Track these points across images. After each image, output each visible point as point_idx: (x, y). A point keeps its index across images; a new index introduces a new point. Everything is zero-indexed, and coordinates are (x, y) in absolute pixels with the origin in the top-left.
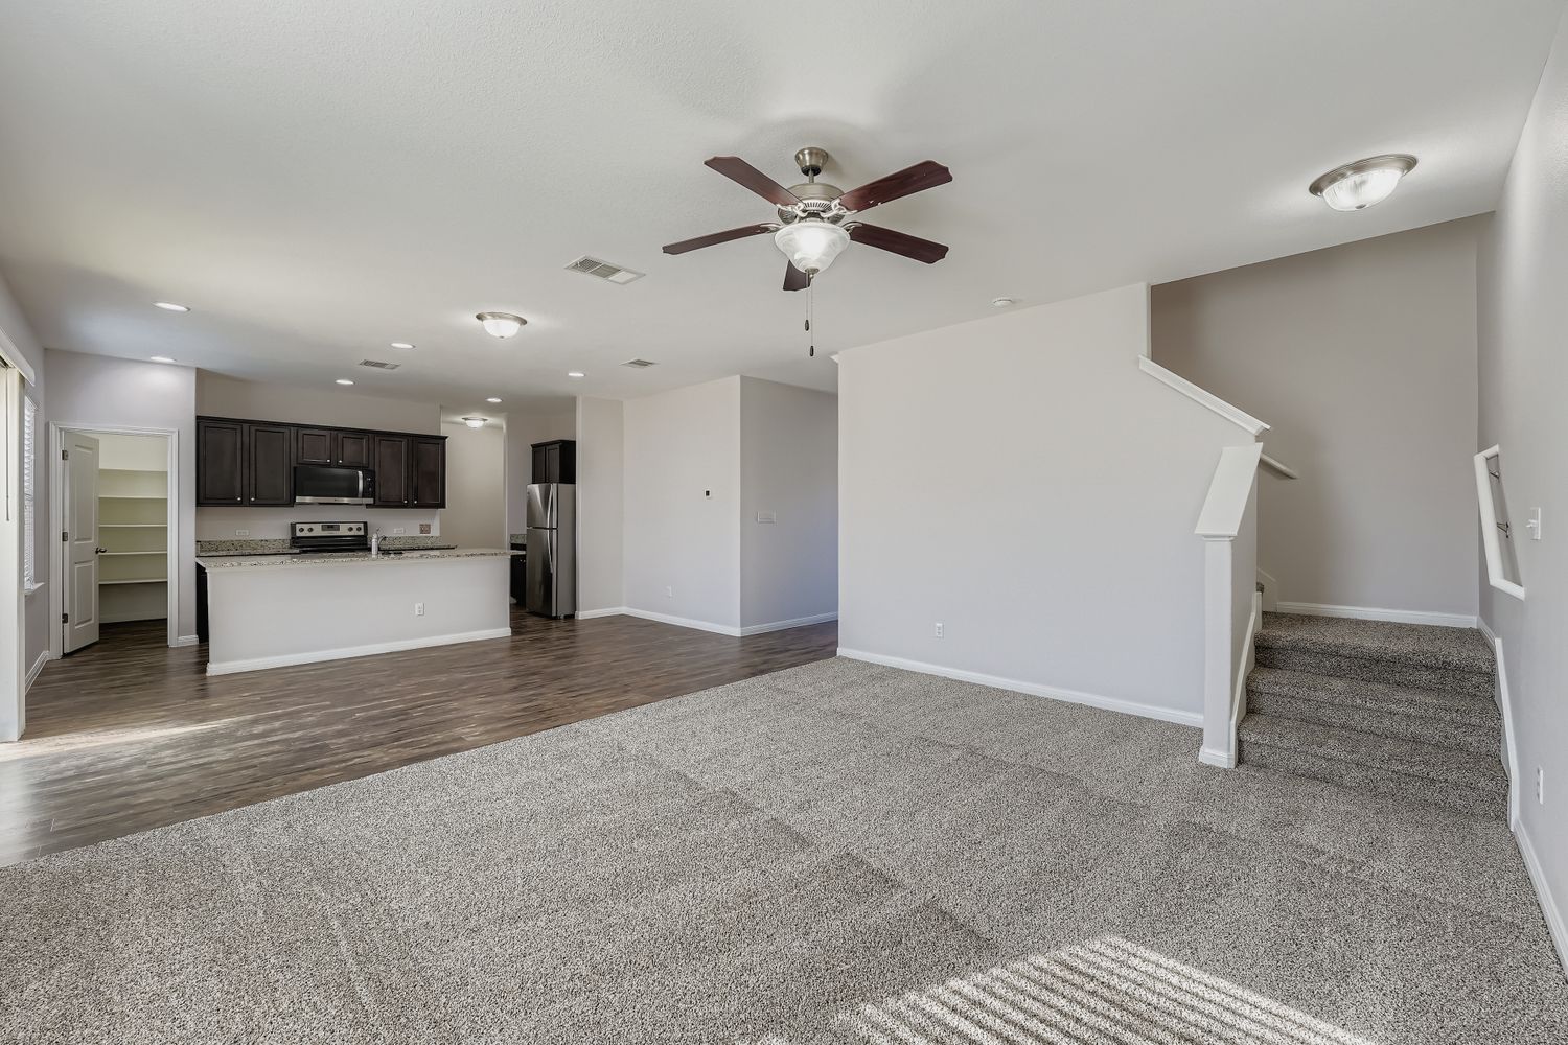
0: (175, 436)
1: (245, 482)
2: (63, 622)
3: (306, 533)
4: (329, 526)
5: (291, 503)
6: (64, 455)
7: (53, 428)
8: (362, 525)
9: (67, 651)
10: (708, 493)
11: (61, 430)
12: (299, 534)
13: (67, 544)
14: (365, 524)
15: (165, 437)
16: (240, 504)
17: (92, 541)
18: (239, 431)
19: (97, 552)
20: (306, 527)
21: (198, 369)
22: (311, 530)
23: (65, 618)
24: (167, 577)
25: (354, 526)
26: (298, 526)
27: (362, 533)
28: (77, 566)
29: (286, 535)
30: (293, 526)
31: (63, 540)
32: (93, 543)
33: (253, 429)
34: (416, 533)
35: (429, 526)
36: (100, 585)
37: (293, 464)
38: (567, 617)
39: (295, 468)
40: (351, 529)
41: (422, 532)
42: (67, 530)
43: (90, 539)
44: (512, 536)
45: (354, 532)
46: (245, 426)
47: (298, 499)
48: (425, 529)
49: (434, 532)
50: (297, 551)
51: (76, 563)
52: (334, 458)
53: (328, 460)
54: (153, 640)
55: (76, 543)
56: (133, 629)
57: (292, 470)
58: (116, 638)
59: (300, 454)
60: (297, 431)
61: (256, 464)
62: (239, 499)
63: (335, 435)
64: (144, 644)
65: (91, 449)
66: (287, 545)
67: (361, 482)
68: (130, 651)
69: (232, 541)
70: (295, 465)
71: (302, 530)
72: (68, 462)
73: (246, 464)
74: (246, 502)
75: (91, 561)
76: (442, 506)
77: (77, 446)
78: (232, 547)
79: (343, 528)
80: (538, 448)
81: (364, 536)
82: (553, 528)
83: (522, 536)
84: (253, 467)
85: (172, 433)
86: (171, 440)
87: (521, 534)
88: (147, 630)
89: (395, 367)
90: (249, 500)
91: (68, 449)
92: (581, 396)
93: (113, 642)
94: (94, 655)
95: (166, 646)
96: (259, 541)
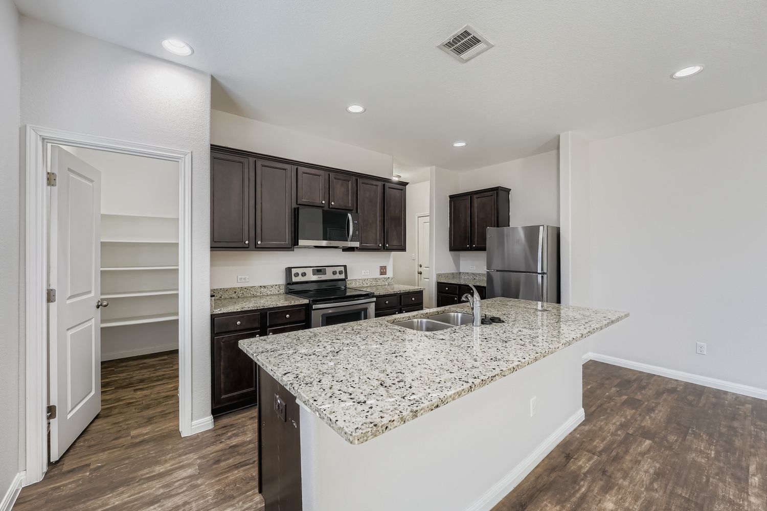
0: (188, 158)
2: (49, 418)
3: (300, 279)
5: (292, 246)
6: (51, 179)
7: (32, 136)
8: (342, 269)
12: (294, 279)
13: (54, 305)
14: (345, 267)
15: (176, 160)
16: (246, 248)
17: (92, 294)
19: (98, 307)
20: (300, 271)
21: (212, 77)
22: (304, 274)
23: (51, 411)
24: (177, 314)
25: (338, 269)
26: (294, 271)
27: (343, 276)
28: (70, 333)
29: (281, 280)
30: (289, 270)
31: (48, 301)
32: (95, 295)
34: (377, 275)
35: (385, 267)
36: (102, 329)
37: (294, 206)
40: (334, 273)
41: (382, 273)
42: (55, 286)
43: (90, 292)
44: (439, 275)
45: (337, 277)
46: (252, 160)
47: (302, 242)
48: (383, 270)
49: (390, 274)
50: (306, 301)
51: (68, 330)
52: (327, 199)
53: (323, 202)
54: (159, 410)
55: (68, 302)
56: (137, 375)
57: (293, 211)
58: (119, 400)
59: (299, 194)
60: (297, 169)
61: (261, 203)
62: (247, 242)
63: (327, 176)
64: (150, 420)
65: (92, 181)
66: (282, 291)
67: (351, 224)
68: (133, 451)
69: (234, 288)
70: (296, 206)
71: (297, 275)
72: (55, 189)
73: (252, 202)
74: (252, 246)
75: (91, 319)
76: (403, 249)
77: (69, 170)
78: (234, 295)
79: (329, 271)
80: (454, 199)
81: (344, 280)
82: (544, 273)
83: (447, 275)
84: (259, 206)
85: (186, 155)
86: (183, 164)
87: (445, 274)
88: (150, 380)
89: (486, 50)
90: (256, 243)
91: (56, 172)
92: (570, 132)
93: (116, 411)
94: (88, 465)
95: (176, 433)
96: (259, 286)
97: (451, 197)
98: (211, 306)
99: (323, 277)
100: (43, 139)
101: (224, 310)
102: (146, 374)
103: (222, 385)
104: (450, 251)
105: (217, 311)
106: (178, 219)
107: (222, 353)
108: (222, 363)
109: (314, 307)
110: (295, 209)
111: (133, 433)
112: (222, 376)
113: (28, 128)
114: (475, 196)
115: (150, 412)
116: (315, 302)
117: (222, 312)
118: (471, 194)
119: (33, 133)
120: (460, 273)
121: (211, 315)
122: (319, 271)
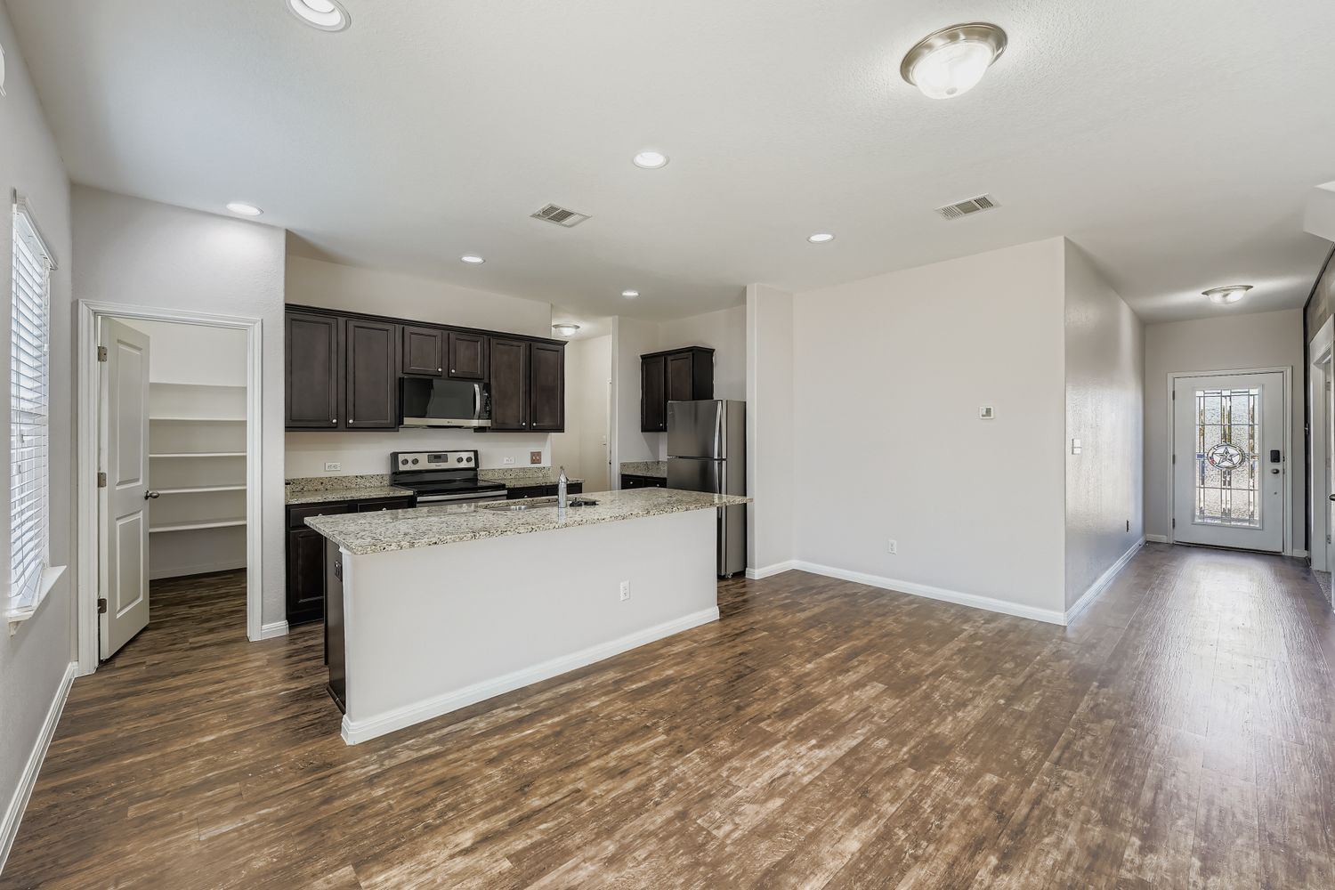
0: (258, 327)
1: (342, 396)
2: (99, 611)
3: (410, 467)
4: (436, 457)
5: (396, 425)
6: (102, 354)
7: (84, 312)
8: (473, 455)
9: (105, 656)
10: (988, 411)
11: (96, 313)
12: (402, 468)
13: (104, 490)
14: (476, 452)
15: (244, 329)
16: (334, 428)
17: (140, 483)
18: (334, 325)
19: (147, 498)
20: (410, 457)
21: (287, 231)
22: (415, 462)
23: (102, 604)
25: (465, 456)
26: (401, 457)
27: (472, 465)
28: (119, 523)
29: (383, 469)
30: (395, 456)
31: (99, 486)
32: (141, 485)
33: (351, 324)
34: (527, 464)
35: (539, 454)
37: (399, 374)
38: (735, 575)
39: (402, 380)
40: (460, 460)
41: (534, 462)
42: (105, 470)
43: (137, 480)
44: (623, 465)
45: (464, 465)
46: (341, 320)
47: (407, 421)
48: (536, 458)
49: (546, 462)
50: (410, 493)
51: (118, 519)
52: (445, 367)
53: (440, 370)
54: (223, 622)
55: (118, 488)
56: (191, 594)
57: (397, 381)
58: (171, 615)
59: (407, 360)
60: (403, 328)
61: (354, 373)
62: (334, 421)
63: (447, 336)
64: (211, 630)
65: (140, 349)
66: (386, 482)
67: (478, 398)
68: (194, 653)
69: (321, 478)
70: (401, 375)
71: (405, 462)
72: (106, 365)
73: (342, 373)
74: (342, 425)
75: (139, 512)
76: (560, 429)
77: (119, 341)
78: (320, 487)
79: (452, 458)
80: (648, 360)
81: (475, 469)
82: (722, 460)
83: (636, 465)
84: (350, 377)
85: (254, 323)
86: (251, 334)
87: (634, 463)
88: (209, 597)
89: (581, 221)
90: (346, 422)
91: (106, 346)
92: (755, 284)
93: (168, 624)
94: (144, 662)
95: (245, 638)
96: (353, 477)
97: (643, 357)
98: (286, 495)
99: (443, 466)
100: (95, 313)
101: (304, 501)
102: (205, 592)
103: (300, 587)
104: (642, 431)
105: (294, 501)
106: (246, 388)
107: (300, 550)
108: (300, 562)
109: (419, 499)
110: (400, 378)
111: (191, 640)
112: (300, 577)
113: (80, 303)
114: (669, 358)
115: (212, 624)
116: (422, 493)
117: (300, 502)
118: (665, 355)
119: (85, 308)
120: (658, 462)
121: (286, 506)
122: (437, 457)
